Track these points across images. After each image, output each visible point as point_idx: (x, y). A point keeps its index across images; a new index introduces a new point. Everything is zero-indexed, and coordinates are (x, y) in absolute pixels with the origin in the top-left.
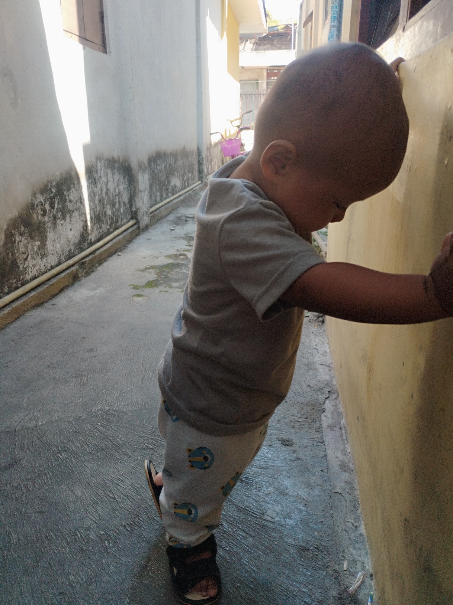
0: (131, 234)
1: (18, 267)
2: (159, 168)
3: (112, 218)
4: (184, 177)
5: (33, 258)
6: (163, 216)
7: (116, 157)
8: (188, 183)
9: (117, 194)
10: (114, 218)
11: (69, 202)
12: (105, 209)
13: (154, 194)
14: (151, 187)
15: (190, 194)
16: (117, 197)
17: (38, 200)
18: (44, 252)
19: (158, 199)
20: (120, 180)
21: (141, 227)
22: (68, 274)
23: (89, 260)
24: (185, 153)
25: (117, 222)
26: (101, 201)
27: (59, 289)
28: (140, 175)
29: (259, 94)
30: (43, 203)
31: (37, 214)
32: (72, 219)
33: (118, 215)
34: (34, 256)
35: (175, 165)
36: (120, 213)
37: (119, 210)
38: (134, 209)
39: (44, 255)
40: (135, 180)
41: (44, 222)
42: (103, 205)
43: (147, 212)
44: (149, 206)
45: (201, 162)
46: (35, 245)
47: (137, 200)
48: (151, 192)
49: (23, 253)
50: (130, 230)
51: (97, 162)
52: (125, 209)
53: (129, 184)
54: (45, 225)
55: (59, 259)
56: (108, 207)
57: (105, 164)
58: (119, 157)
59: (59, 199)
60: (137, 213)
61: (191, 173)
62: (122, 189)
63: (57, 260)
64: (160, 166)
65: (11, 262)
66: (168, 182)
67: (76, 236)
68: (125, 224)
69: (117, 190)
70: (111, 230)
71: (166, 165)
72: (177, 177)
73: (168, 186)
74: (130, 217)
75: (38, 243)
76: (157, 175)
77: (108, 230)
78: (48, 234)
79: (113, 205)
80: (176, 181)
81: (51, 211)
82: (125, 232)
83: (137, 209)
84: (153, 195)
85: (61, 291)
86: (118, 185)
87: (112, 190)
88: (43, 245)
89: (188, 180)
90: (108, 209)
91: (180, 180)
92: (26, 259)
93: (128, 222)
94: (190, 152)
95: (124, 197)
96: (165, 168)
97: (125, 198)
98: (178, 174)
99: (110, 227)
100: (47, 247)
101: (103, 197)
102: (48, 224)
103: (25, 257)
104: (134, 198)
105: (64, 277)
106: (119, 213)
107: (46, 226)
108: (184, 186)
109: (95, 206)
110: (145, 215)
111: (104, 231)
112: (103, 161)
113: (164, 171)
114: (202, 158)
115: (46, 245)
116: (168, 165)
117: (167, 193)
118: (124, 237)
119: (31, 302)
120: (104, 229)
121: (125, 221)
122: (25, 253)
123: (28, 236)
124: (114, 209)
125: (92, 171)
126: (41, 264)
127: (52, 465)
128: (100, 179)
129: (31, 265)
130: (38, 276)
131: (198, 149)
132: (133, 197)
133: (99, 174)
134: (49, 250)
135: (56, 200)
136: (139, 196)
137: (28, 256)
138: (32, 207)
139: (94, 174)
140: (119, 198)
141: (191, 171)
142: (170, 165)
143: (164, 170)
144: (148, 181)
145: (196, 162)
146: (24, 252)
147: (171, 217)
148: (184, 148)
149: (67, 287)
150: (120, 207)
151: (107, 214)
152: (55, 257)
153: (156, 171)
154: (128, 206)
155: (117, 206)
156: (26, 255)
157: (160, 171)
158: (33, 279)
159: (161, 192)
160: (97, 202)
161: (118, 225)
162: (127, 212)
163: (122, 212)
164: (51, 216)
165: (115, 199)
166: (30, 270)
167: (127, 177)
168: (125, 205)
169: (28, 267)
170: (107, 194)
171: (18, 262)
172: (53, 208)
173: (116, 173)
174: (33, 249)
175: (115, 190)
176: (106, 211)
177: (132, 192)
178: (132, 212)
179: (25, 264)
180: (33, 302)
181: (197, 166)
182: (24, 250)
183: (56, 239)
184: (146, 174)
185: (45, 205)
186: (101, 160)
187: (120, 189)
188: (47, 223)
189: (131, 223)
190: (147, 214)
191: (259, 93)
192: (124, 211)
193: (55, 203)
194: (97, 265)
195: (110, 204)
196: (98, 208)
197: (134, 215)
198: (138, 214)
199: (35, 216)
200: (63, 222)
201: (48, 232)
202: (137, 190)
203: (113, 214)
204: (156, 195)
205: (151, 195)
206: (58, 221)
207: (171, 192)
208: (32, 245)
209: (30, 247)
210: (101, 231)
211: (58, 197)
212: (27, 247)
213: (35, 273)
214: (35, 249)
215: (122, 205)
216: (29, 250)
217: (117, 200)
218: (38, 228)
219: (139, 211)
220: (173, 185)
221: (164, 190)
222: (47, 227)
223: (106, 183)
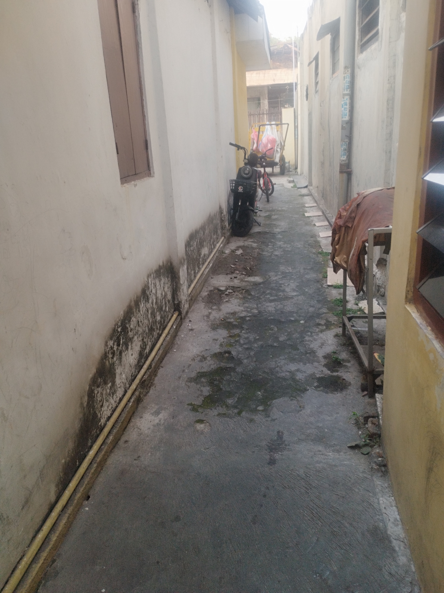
0: (176, 329)
2: (191, 249)
4: (211, 241)
5: (107, 401)
6: (198, 294)
7: (161, 264)
8: (214, 245)
9: (163, 297)
10: (162, 320)
11: (130, 331)
12: (156, 318)
13: (190, 274)
15: (217, 256)
16: (164, 300)
17: (110, 346)
18: (114, 389)
19: (193, 277)
20: (165, 282)
21: (183, 318)
22: (133, 401)
23: (147, 376)
24: (211, 220)
26: (153, 313)
28: (180, 269)
31: (109, 359)
32: (132, 345)
34: (108, 398)
35: (204, 236)
38: (176, 302)
40: (177, 276)
41: (113, 363)
43: (187, 296)
44: (187, 289)
45: (223, 219)
46: (108, 388)
47: (179, 293)
49: (100, 402)
50: (175, 326)
52: (169, 306)
53: (172, 281)
55: (125, 388)
56: (158, 313)
57: (154, 277)
58: (163, 262)
59: (123, 334)
60: (179, 305)
61: (216, 234)
62: (167, 289)
63: (123, 390)
64: (193, 246)
65: (92, 416)
66: (199, 256)
67: (136, 358)
68: (170, 320)
69: (163, 294)
70: (161, 333)
71: (197, 242)
73: (199, 259)
74: (173, 311)
75: (110, 385)
77: (158, 334)
79: (161, 309)
80: (205, 251)
81: (118, 349)
82: (171, 331)
86: (164, 288)
87: (160, 296)
88: (113, 384)
89: (214, 242)
90: (158, 316)
91: (208, 247)
92: (102, 406)
93: (172, 315)
94: (214, 215)
95: (168, 296)
96: (196, 245)
98: (206, 243)
99: (159, 330)
100: (116, 383)
101: (154, 308)
104: (176, 292)
105: (131, 407)
106: (165, 313)
107: (115, 365)
108: (211, 251)
110: (186, 303)
111: (155, 338)
113: (196, 248)
114: (224, 215)
118: (171, 336)
121: (170, 317)
123: (103, 384)
124: (162, 312)
125: (145, 290)
128: (151, 293)
129: (105, 408)
133: (150, 289)
134: (118, 385)
135: (121, 337)
136: (181, 290)
137: (103, 401)
138: (105, 356)
139: (147, 292)
142: (200, 239)
144: (186, 271)
145: (219, 221)
148: (210, 215)
149: (133, 414)
150: (166, 307)
151: (157, 321)
152: (122, 387)
153: (190, 254)
154: (172, 301)
159: (194, 269)
160: (149, 316)
161: (165, 323)
163: (167, 310)
164: (118, 354)
166: (105, 413)
167: (170, 276)
168: (169, 302)
170: (156, 302)
171: (97, 412)
172: (119, 345)
173: (162, 279)
177: (174, 287)
178: (175, 305)
179: (101, 410)
181: (220, 225)
182: (100, 398)
183: (122, 371)
184: (185, 266)
185: (114, 348)
186: (151, 275)
188: (116, 362)
189: (175, 316)
193: (120, 340)
194: (153, 378)
196: (151, 321)
197: (177, 307)
199: (107, 362)
200: (126, 352)
201: (117, 369)
202: (179, 285)
203: (161, 317)
205: (188, 277)
206: (123, 354)
207: (202, 263)
209: (104, 393)
210: (153, 340)
213: (108, 413)
214: (108, 391)
216: (104, 396)
217: (164, 303)
218: (110, 371)
219: (180, 302)
220: (203, 255)
221: (196, 266)
223: (155, 293)
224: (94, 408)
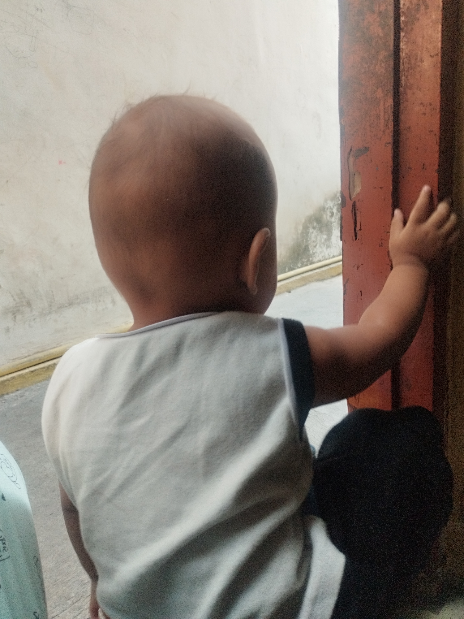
1: (309, 251)
5: (320, 247)
17: (328, 205)
18: (329, 244)
30: (332, 207)
31: (327, 215)
34: (321, 245)
39: (329, 246)
41: (331, 221)
46: (323, 238)
49: (313, 242)
54: (331, 223)
65: (305, 246)
75: (325, 237)
78: (333, 231)
81: (337, 213)
88: (329, 239)
92: (315, 247)
100: (331, 240)
103: (314, 245)
107: (332, 225)
115: (331, 238)
122: (315, 242)
123: (318, 230)
126: (326, 252)
129: (318, 251)
130: (323, 260)
134: (333, 243)
137: (317, 244)
138: (323, 209)
152: (337, 249)
158: (319, 262)
164: (337, 218)
166: (317, 255)
169: (316, 252)
171: (310, 247)
174: (321, 240)
179: (314, 250)
182: (314, 239)
185: (333, 209)
188: (334, 222)
199: (325, 216)
201: (333, 229)
209: (319, 238)
212: (317, 238)
213: (320, 258)
214: (323, 240)
216: (318, 240)
218: (327, 225)
224: (307, 241)
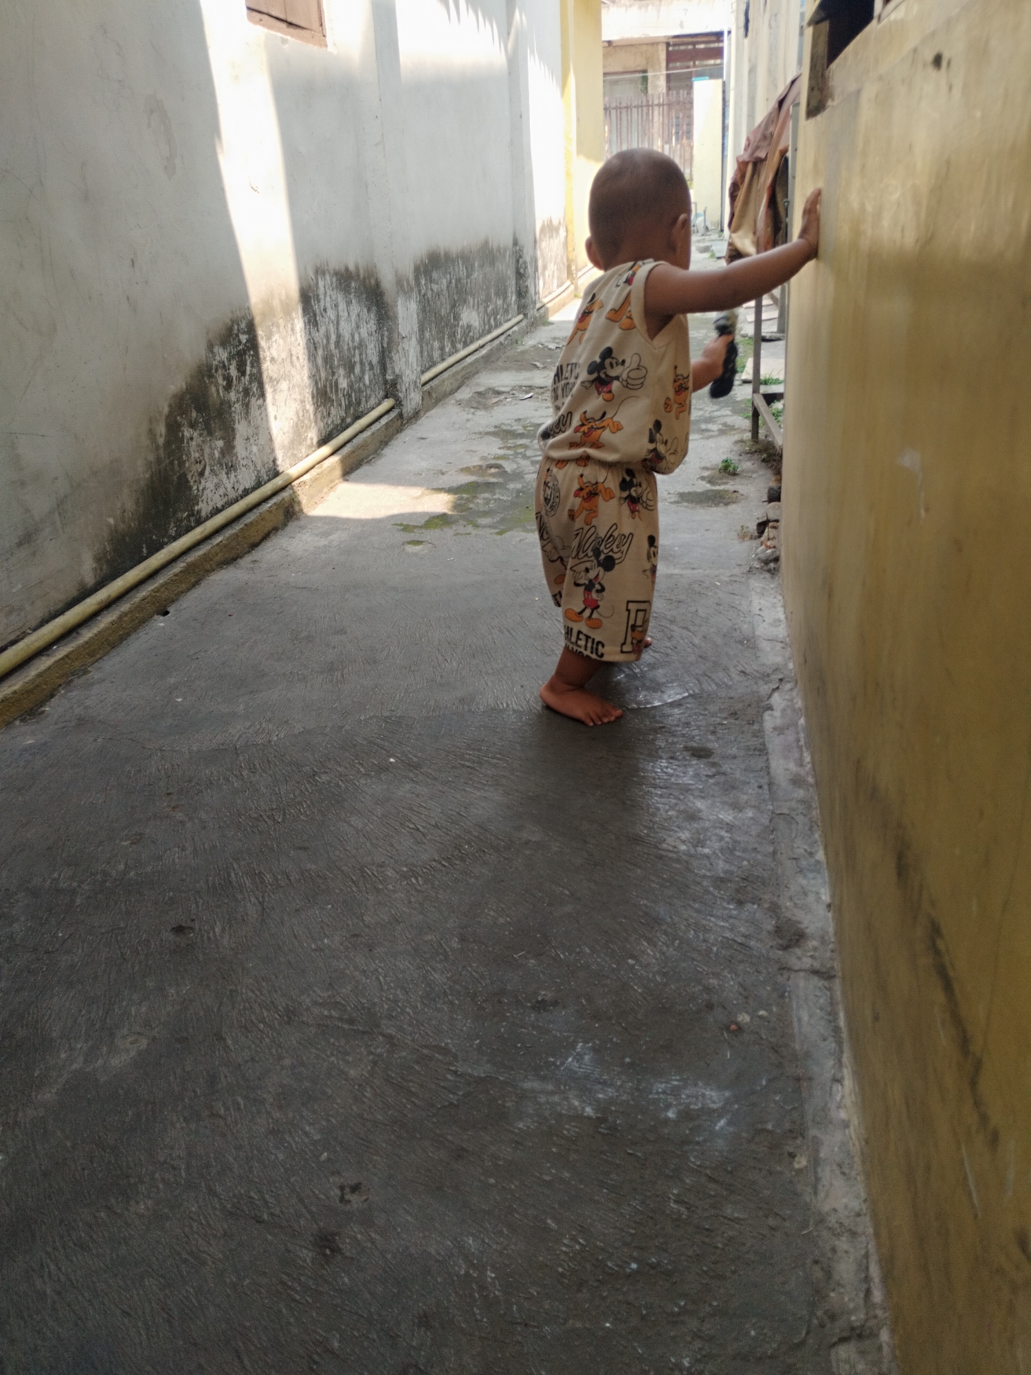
0: (386, 429)
1: (190, 488)
2: (435, 287)
3: (350, 396)
4: (488, 306)
5: (213, 472)
6: (448, 392)
7: (352, 268)
8: (495, 319)
9: (356, 344)
10: (353, 395)
11: (271, 362)
12: (336, 377)
13: (427, 344)
14: (422, 330)
15: (501, 343)
16: (357, 352)
17: (218, 358)
18: (232, 461)
19: (436, 354)
20: (361, 315)
21: (405, 415)
22: (275, 504)
23: (311, 479)
24: (488, 254)
25: (359, 403)
26: (328, 359)
27: (261, 534)
28: (400, 302)
29: (648, 106)
30: (227, 363)
31: (217, 385)
32: (276, 397)
33: (359, 388)
34: (215, 468)
35: (469, 280)
36: (364, 385)
37: (361, 379)
38: (389, 377)
39: (232, 466)
40: (391, 314)
41: (229, 402)
42: (331, 368)
43: (416, 382)
44: (419, 369)
45: (522, 271)
46: (216, 448)
47: (395, 357)
48: (421, 340)
49: (197, 462)
50: (384, 421)
51: (317, 279)
52: (372, 377)
53: (379, 324)
54: (230, 407)
55: (258, 477)
56: (341, 371)
57: (332, 283)
58: (357, 268)
59: (253, 356)
60: (396, 384)
61: (501, 297)
62: (366, 335)
63: (254, 478)
64: (437, 283)
65: (178, 478)
66: (454, 318)
67: (285, 431)
68: (373, 408)
69: (357, 337)
70: (349, 420)
71: (451, 282)
72: (473, 307)
73: (455, 326)
74: (382, 394)
75: (220, 443)
76: (431, 303)
77: (343, 420)
78: (237, 426)
79: (350, 368)
80: (470, 317)
81: (239, 378)
82: (375, 425)
83: (397, 376)
84: (425, 348)
85: (266, 537)
86: (358, 327)
87: (347, 336)
88: (229, 447)
89: (495, 313)
90: (342, 378)
91: (478, 314)
92: (202, 474)
93: (379, 404)
94: (499, 250)
95: (369, 352)
96: (448, 287)
97: (373, 355)
98: (474, 299)
99: (346, 413)
100: (235, 451)
101: (331, 351)
102: (236, 405)
103: (200, 470)
104: (390, 352)
105: (270, 511)
106: (361, 385)
107: (233, 409)
108: (487, 327)
109: (318, 370)
110: (412, 388)
111: (335, 422)
112: (328, 277)
113: (447, 295)
114: (525, 263)
115: (233, 447)
116: (453, 281)
117: (452, 341)
118: (373, 434)
119: (217, 554)
120: (335, 419)
121: (372, 401)
122: (200, 462)
123: (203, 430)
124: (352, 376)
125: (310, 297)
126: (229, 483)
127: (308, 791)
128: (324, 314)
129: (210, 485)
130: (223, 508)
131: (515, 243)
132: (387, 353)
133: (322, 303)
134: (239, 457)
135: (247, 357)
136: (400, 348)
137: (205, 467)
138: (206, 371)
139: (313, 304)
140: (361, 354)
141: (502, 293)
142: (459, 280)
143: (445, 292)
144: (415, 316)
145: (511, 273)
146: (198, 460)
147: (465, 394)
148: (486, 243)
149: (275, 529)
150: (363, 371)
151: (340, 387)
152: (251, 471)
153: (429, 293)
154: (377, 370)
155: (357, 369)
156: (202, 467)
157: (438, 294)
158: (216, 514)
159: (441, 340)
160: (320, 361)
161: (361, 410)
162: (376, 383)
163: (367, 382)
164: (241, 390)
165: (354, 356)
166: (209, 494)
167: (374, 308)
168: (372, 367)
169: (205, 489)
170: (337, 344)
171: (190, 478)
172: (243, 373)
173: (354, 301)
174: (212, 455)
175: (353, 336)
176: (337, 380)
177: (386, 339)
178: (386, 382)
179: (200, 482)
180: (220, 555)
181: (514, 282)
182: (197, 455)
183: (250, 437)
184: (412, 302)
185: (229, 369)
186: (324, 273)
187: (362, 334)
188: (235, 403)
189: (387, 404)
190: (416, 386)
191: (648, 101)
192: (370, 381)
193: (246, 365)
194: (325, 490)
195: (345, 365)
196: (323, 375)
197: (391, 389)
198: (398, 387)
199: (213, 390)
200: (260, 401)
201: (237, 422)
202: (396, 335)
203: (351, 386)
204: (432, 348)
205: (421, 347)
206: (253, 400)
207: (461, 339)
208: (211, 447)
209: (207, 451)
210: (329, 422)
211: (252, 353)
212: (202, 450)
213: (217, 501)
214: (217, 454)
215: (367, 368)
216: (206, 456)
217: (357, 358)
218: (220, 413)
219: (400, 380)
220: (465, 325)
221: (446, 336)
222: (235, 412)
223: (335, 322)
224: (181, 464)
